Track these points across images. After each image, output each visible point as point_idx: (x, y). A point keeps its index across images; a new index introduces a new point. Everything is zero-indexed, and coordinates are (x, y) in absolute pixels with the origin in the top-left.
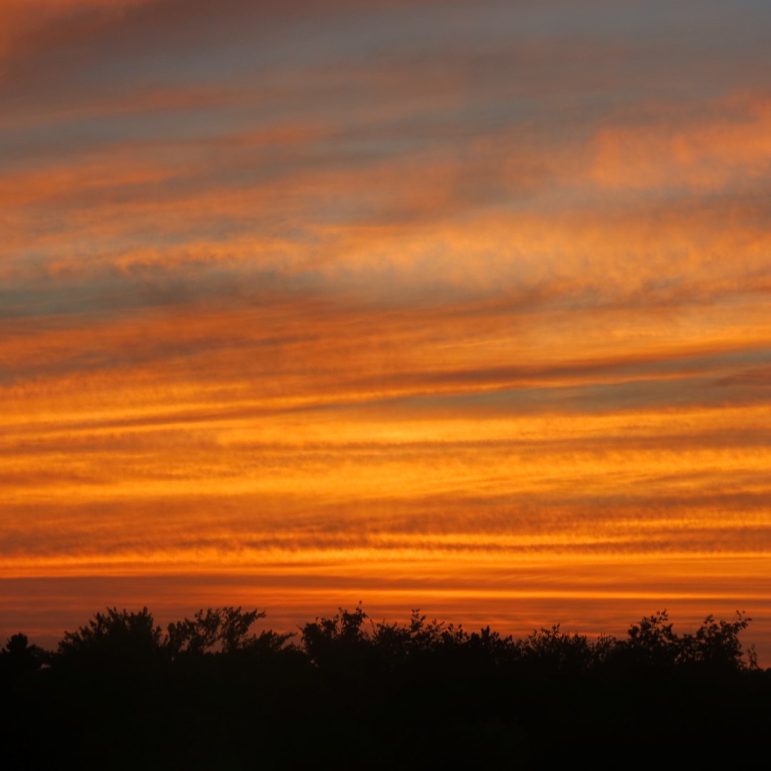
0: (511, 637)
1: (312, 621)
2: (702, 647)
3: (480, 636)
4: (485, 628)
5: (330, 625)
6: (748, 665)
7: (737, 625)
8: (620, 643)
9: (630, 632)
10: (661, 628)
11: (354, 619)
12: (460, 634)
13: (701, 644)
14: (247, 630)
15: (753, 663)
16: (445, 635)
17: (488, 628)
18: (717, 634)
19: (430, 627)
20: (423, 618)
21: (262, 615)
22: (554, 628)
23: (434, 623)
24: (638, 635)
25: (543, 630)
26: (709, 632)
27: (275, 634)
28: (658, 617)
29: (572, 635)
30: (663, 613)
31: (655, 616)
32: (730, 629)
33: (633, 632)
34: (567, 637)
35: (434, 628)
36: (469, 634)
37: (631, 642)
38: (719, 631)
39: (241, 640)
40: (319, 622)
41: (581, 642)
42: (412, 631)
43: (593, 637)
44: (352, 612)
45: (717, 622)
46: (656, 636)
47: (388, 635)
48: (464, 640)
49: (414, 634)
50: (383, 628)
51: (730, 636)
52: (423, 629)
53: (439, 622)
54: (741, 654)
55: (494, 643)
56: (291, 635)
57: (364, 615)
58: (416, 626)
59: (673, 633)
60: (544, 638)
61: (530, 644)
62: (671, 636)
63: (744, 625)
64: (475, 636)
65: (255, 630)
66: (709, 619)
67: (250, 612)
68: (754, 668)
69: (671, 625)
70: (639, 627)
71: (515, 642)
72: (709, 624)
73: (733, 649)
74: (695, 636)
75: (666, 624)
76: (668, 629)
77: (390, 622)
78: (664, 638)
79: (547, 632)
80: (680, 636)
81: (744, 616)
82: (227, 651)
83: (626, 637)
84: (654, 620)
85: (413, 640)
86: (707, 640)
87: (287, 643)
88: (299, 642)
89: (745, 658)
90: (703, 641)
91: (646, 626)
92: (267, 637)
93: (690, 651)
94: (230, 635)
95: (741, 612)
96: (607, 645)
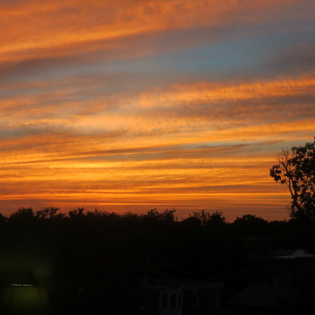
4: (113, 212)
5: (75, 211)
6: (176, 221)
7: (173, 211)
8: (145, 215)
9: (148, 213)
10: (155, 212)
11: (81, 210)
12: (107, 214)
13: (165, 216)
14: (55, 212)
16: (103, 214)
18: (168, 213)
19: (100, 212)
20: (98, 210)
21: (59, 209)
22: (130, 212)
23: (101, 211)
27: (62, 214)
28: (155, 209)
29: (134, 214)
31: (154, 209)
32: (172, 212)
33: (149, 213)
34: (133, 214)
36: (109, 213)
37: (148, 215)
38: (169, 212)
39: (54, 215)
40: (73, 211)
41: (136, 215)
43: (139, 215)
44: (81, 208)
45: (169, 210)
46: (154, 214)
47: (90, 214)
48: (108, 215)
49: (96, 214)
50: (88, 212)
51: (171, 214)
52: (98, 212)
53: (102, 211)
54: (174, 218)
55: (115, 215)
56: (66, 214)
57: (84, 209)
58: (96, 212)
59: (158, 213)
60: (127, 215)
61: (124, 216)
62: (158, 214)
63: (175, 211)
64: (111, 214)
65: (58, 213)
66: (167, 210)
67: (56, 208)
68: (177, 221)
69: (158, 211)
70: (150, 212)
71: (120, 215)
72: (167, 211)
73: (172, 217)
74: (163, 214)
75: (157, 211)
76: (157, 212)
77: (90, 211)
78: (156, 214)
79: (128, 213)
80: (160, 214)
81: (175, 209)
82: (51, 218)
83: (147, 214)
84: (154, 210)
85: (96, 215)
86: (166, 215)
87: (65, 216)
88: (68, 215)
89: (175, 219)
90: (165, 215)
91: (152, 211)
92: (60, 214)
93: (162, 217)
94: (52, 214)
95: (174, 208)
96: (142, 216)
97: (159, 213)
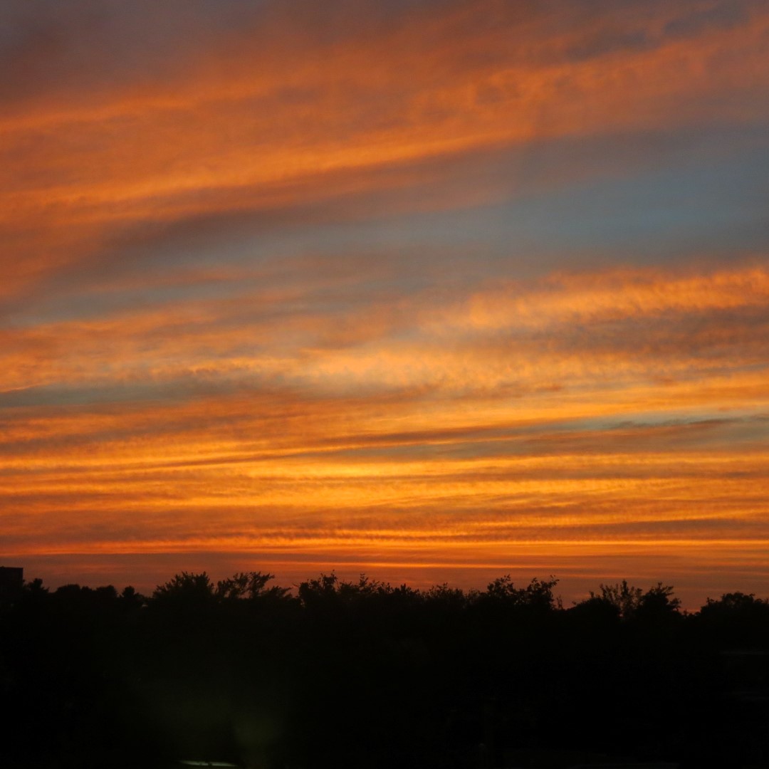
0: (418, 590)
1: (305, 581)
2: (530, 596)
3: (400, 589)
4: (403, 585)
6: (557, 607)
7: (551, 583)
8: (482, 594)
9: (488, 587)
10: (506, 585)
11: (330, 580)
12: (388, 589)
13: (530, 595)
14: (263, 585)
15: (560, 606)
16: (380, 589)
17: (405, 585)
18: (539, 589)
19: (371, 584)
20: (367, 579)
21: (273, 577)
22: (444, 585)
23: (374, 581)
24: (493, 589)
25: (438, 586)
26: (535, 588)
27: (280, 588)
28: (505, 578)
29: (454, 589)
30: (508, 577)
31: (503, 578)
32: (547, 586)
33: (490, 587)
34: (451, 590)
35: (373, 585)
36: (394, 588)
37: (489, 593)
38: (540, 587)
39: (260, 591)
40: (309, 582)
41: (459, 593)
42: (361, 587)
43: (466, 592)
44: (328, 576)
45: (539, 582)
46: (504, 590)
47: (346, 589)
48: (391, 592)
49: (361, 589)
50: (343, 584)
51: (546, 590)
52: (367, 585)
53: (376, 582)
54: (553, 600)
55: (408, 593)
56: (290, 589)
57: (336, 578)
58: (363, 584)
59: (514, 588)
60: (438, 591)
61: (430, 594)
62: (512, 590)
63: (555, 583)
64: (397, 589)
65: (268, 586)
66: (534, 580)
67: (266, 575)
68: (560, 609)
69: (512, 584)
70: (494, 584)
71: (421, 592)
72: (535, 583)
73: (548, 598)
74: (526, 590)
75: (510, 582)
76: (511, 586)
77: (347, 582)
78: (508, 591)
79: (440, 587)
80: (518, 590)
81: (555, 579)
82: (252, 597)
83: (486, 590)
84: (502, 580)
85: (361, 591)
86: (533, 592)
87: (287, 593)
88: (295, 593)
89: (555, 603)
90: (531, 593)
91: (497, 584)
92: (275, 590)
93: (523, 599)
94: (254, 588)
95: (553, 576)
96: (475, 595)
97: (517, 587)
